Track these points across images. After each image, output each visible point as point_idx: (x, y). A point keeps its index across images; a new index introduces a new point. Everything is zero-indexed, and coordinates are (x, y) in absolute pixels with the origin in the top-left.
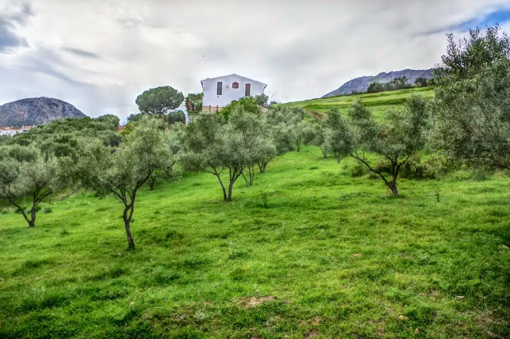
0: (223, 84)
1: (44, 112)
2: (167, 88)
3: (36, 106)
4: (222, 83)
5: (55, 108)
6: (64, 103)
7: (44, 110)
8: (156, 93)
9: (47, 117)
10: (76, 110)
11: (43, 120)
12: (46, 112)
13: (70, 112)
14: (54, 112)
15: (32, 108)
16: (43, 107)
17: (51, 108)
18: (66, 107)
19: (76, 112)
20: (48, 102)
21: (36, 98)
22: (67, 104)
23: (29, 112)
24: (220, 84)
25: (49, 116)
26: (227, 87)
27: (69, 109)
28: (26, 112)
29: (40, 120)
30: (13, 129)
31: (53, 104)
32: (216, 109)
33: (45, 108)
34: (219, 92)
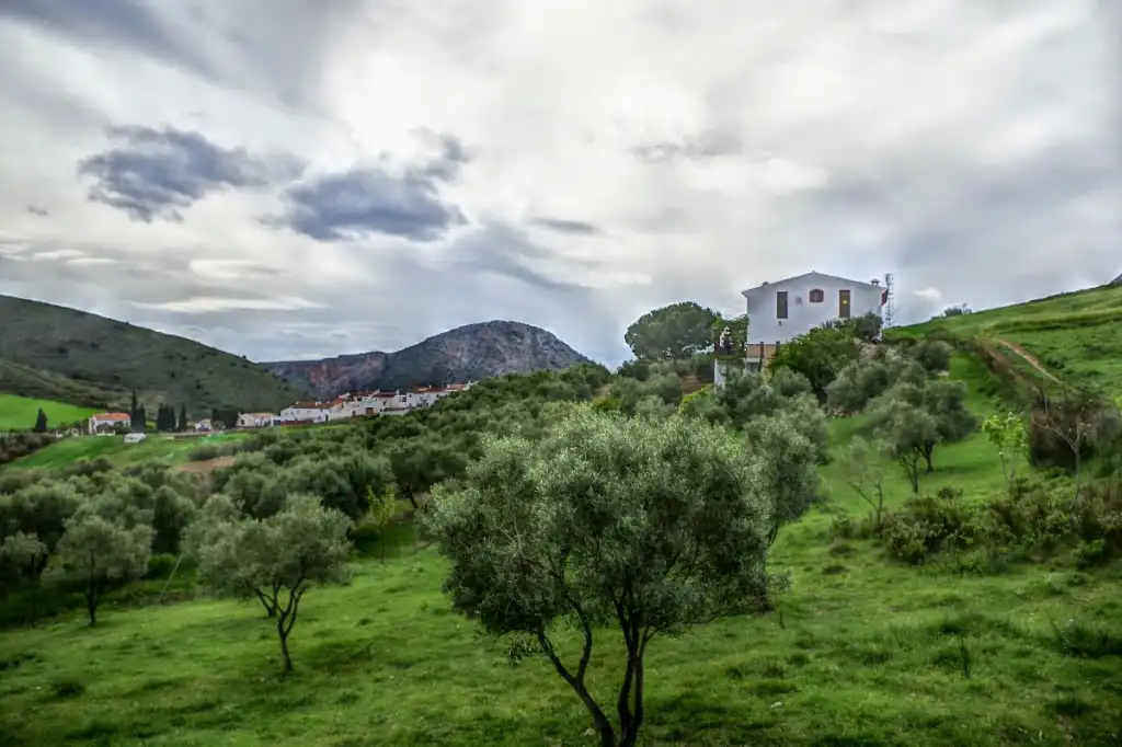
0: (789, 295)
1: (499, 351)
2: (686, 307)
3: (483, 340)
4: (786, 293)
5: (519, 340)
6: (535, 331)
7: (499, 347)
8: (663, 318)
9: (504, 361)
10: (557, 342)
11: (496, 366)
12: (502, 350)
13: (545, 347)
14: (516, 348)
15: (476, 342)
16: (496, 340)
17: (510, 340)
18: (538, 339)
19: (557, 347)
20: (506, 331)
21: (482, 325)
22: (541, 331)
23: (470, 351)
24: (782, 298)
25: (507, 357)
26: (799, 301)
27: (544, 341)
28: (466, 353)
29: (490, 366)
30: (432, 390)
31: (515, 333)
32: (775, 349)
33: (500, 344)
34: (782, 312)
